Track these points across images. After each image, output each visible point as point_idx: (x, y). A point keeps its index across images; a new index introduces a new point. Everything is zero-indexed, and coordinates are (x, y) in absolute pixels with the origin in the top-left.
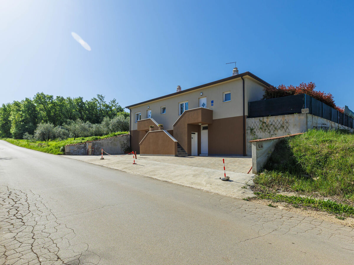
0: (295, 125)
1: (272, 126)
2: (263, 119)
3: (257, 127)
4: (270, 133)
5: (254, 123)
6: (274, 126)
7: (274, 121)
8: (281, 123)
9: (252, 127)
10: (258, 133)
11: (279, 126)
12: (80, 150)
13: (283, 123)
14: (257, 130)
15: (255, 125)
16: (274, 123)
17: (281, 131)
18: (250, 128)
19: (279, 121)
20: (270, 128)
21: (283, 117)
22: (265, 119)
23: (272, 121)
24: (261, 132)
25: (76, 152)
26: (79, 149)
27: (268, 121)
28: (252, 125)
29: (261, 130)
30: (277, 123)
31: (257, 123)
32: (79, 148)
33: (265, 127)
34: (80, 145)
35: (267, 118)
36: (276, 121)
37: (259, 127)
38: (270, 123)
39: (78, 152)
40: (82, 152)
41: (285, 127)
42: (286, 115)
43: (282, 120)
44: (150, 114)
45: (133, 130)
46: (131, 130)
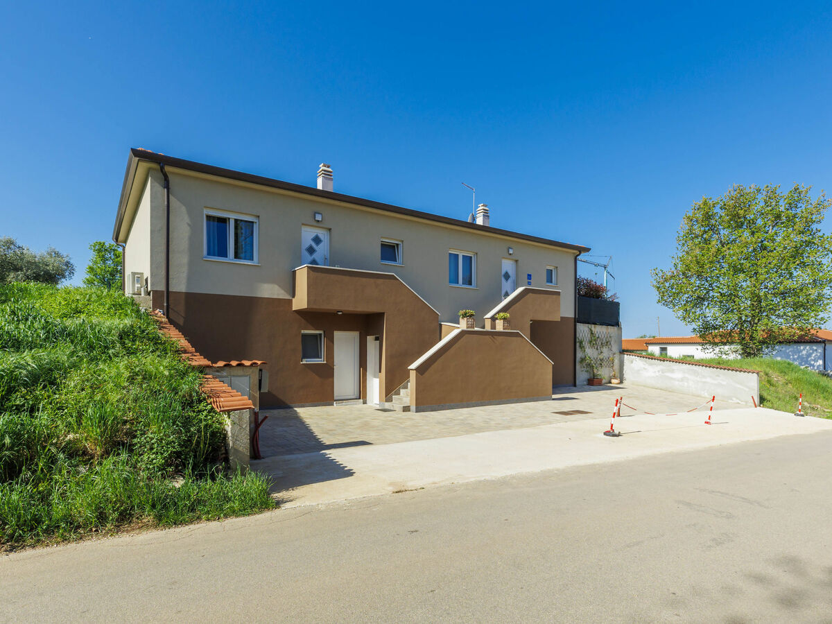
0: (615, 341)
3: (585, 339)
6: (601, 339)
7: (600, 332)
9: (582, 339)
10: (587, 348)
11: (604, 340)
13: (607, 336)
14: (585, 344)
15: (584, 336)
16: (600, 336)
17: (606, 348)
18: (579, 339)
20: (597, 343)
21: (607, 329)
22: (593, 328)
27: (596, 333)
28: (581, 335)
29: (589, 344)
30: (603, 336)
31: (585, 331)
33: (593, 340)
35: (595, 327)
36: (602, 333)
37: (588, 339)
38: (597, 336)
41: (609, 343)
42: (609, 326)
43: (607, 333)
44: (314, 245)
45: (187, 294)
46: (171, 290)
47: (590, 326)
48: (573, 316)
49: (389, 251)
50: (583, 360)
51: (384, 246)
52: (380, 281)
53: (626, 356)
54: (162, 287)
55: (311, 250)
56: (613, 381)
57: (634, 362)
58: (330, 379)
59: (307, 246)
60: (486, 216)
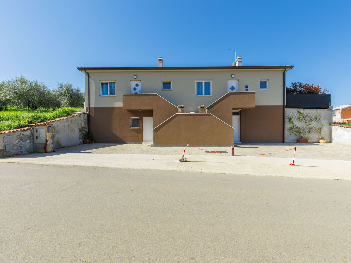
0: (325, 118)
1: (307, 117)
2: (300, 110)
3: (294, 117)
4: (306, 122)
5: (292, 113)
6: (309, 117)
7: (309, 113)
8: (315, 115)
9: (291, 117)
10: (295, 122)
11: (313, 117)
12: (24, 143)
13: (316, 115)
14: (294, 119)
15: (293, 115)
16: (309, 115)
17: (315, 122)
18: (288, 117)
19: (313, 113)
20: (306, 119)
21: (316, 111)
22: (302, 111)
23: (307, 113)
24: (298, 122)
25: (17, 149)
26: (21, 142)
27: (304, 113)
28: (290, 115)
29: (298, 120)
30: (312, 115)
31: (294, 113)
32: (21, 139)
33: (301, 118)
34: (23, 133)
35: (304, 110)
36: (310, 113)
37: (296, 117)
38: (306, 115)
39: (21, 147)
40: (28, 146)
41: (318, 119)
42: (318, 109)
43: (316, 113)
44: (136, 87)
45: (95, 107)
46: (90, 106)
47: (299, 110)
48: (282, 104)
49: (167, 85)
50: (291, 129)
51: (164, 83)
52: (150, 97)
53: (333, 126)
54: (88, 106)
55: (135, 89)
56: (320, 141)
57: (338, 130)
58: (141, 134)
59: (133, 88)
60: (240, 61)
